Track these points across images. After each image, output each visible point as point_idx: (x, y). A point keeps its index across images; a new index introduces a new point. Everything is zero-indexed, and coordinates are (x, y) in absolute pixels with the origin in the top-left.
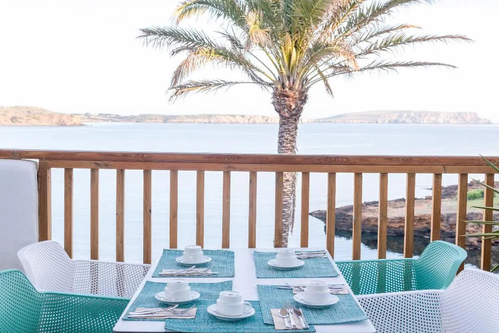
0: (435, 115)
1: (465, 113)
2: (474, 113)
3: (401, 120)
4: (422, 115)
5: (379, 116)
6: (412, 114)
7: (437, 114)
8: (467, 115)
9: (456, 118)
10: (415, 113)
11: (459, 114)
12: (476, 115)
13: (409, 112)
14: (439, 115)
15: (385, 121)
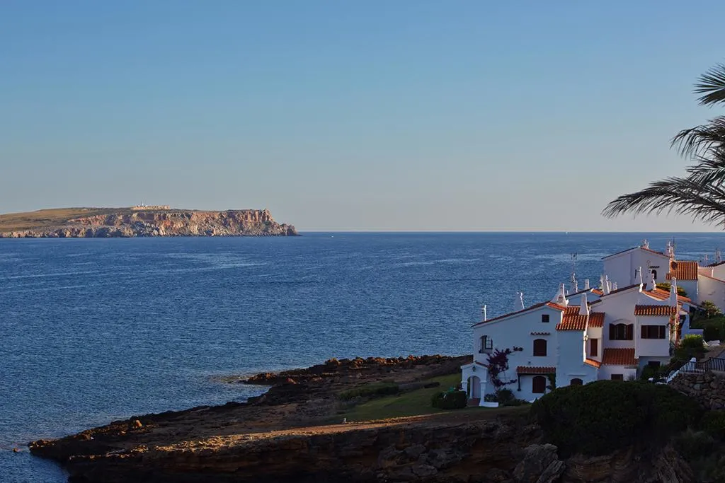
0: (182, 216)
1: (244, 212)
2: (260, 213)
3: (112, 229)
4: (156, 217)
5: (64, 222)
6: (135, 215)
7: (187, 215)
8: (246, 217)
9: (225, 224)
10: (140, 214)
11: (231, 214)
12: (264, 217)
13: (127, 213)
14: (189, 217)
15: (79, 231)
